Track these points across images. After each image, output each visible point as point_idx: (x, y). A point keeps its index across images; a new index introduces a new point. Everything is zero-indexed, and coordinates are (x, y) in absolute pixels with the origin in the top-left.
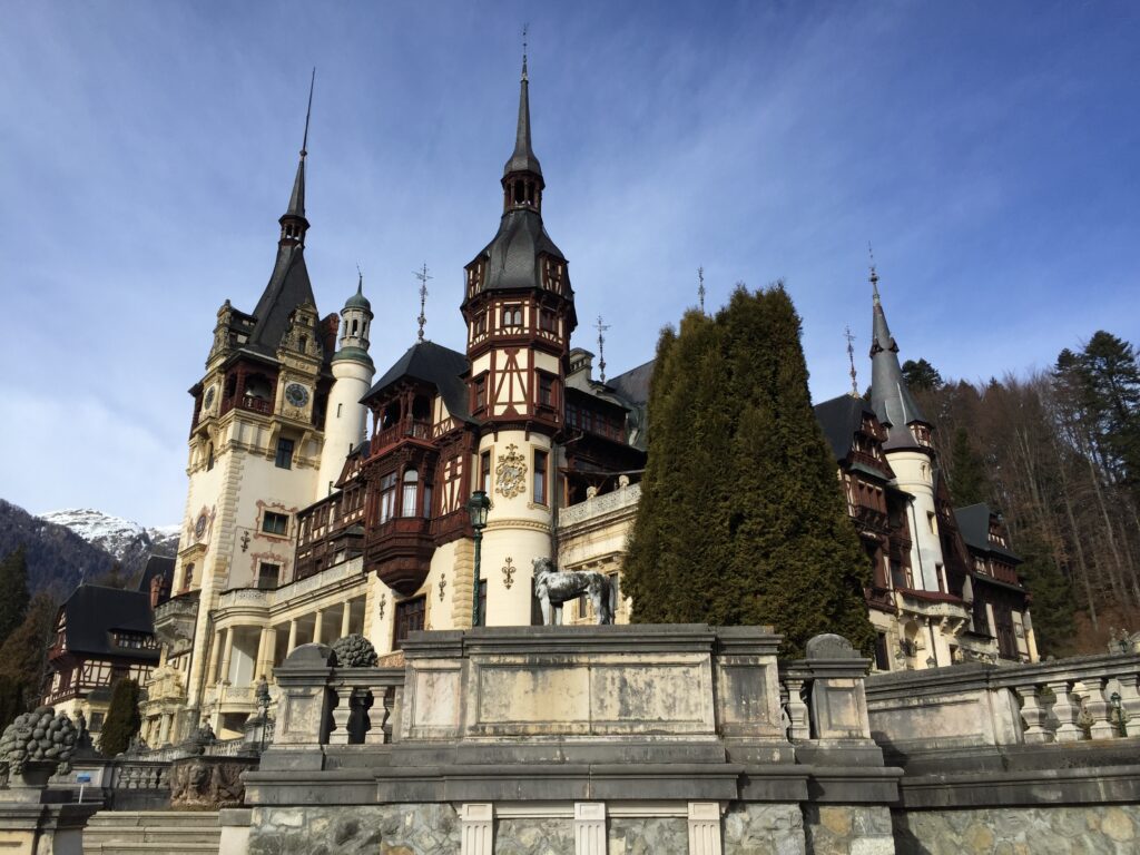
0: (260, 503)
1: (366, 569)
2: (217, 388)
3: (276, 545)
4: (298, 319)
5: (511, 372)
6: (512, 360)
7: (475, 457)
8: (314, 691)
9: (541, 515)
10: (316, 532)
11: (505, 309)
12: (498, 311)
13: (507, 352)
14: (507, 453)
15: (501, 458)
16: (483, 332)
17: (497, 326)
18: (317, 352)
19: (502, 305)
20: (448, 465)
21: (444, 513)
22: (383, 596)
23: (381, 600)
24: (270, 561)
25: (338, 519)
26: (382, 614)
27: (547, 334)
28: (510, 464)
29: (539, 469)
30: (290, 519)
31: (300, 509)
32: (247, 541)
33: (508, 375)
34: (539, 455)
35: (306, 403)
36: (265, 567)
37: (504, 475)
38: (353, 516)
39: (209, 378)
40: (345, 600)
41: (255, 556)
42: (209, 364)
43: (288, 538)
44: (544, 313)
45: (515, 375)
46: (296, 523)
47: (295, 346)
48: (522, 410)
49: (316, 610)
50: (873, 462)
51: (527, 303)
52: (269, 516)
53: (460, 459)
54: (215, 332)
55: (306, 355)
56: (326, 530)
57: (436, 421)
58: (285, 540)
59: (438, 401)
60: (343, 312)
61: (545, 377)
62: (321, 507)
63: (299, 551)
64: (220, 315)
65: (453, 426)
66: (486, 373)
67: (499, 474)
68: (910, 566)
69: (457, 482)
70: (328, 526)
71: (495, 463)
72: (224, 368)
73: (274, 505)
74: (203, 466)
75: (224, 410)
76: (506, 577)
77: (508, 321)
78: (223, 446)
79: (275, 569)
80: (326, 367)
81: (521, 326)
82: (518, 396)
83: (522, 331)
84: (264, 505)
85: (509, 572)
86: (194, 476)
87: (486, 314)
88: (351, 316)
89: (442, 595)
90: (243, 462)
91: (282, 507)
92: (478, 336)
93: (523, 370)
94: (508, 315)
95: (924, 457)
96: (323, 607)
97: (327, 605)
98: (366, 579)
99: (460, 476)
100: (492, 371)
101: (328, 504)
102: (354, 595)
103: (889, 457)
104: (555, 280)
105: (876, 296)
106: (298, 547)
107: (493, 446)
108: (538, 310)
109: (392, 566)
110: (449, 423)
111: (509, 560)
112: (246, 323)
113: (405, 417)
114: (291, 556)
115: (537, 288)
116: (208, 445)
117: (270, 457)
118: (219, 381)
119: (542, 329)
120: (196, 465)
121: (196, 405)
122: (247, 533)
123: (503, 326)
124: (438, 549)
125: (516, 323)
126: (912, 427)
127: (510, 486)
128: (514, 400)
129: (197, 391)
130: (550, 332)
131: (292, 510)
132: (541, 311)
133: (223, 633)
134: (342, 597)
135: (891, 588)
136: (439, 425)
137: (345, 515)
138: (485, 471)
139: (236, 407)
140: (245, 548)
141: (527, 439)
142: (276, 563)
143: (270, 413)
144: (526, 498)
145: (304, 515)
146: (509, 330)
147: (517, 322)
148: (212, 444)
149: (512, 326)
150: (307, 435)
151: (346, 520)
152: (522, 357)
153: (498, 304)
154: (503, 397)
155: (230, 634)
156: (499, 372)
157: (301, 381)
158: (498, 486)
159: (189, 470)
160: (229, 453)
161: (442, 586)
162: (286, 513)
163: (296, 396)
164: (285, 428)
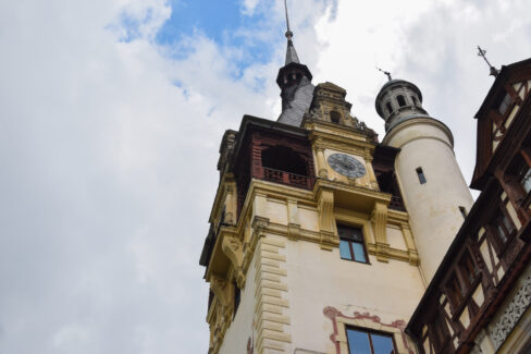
0: (331, 312)
10: (465, 317)
18: (359, 126)
35: (362, 173)
46: (412, 345)
55: (344, 126)
56: (490, 287)
73: (359, 316)
84: (340, 314)
88: (391, 96)
91: (376, 319)
117: (326, 243)
131: (396, 325)
157: (344, 150)
162: (386, 328)
163: (345, 166)
164: (341, 199)
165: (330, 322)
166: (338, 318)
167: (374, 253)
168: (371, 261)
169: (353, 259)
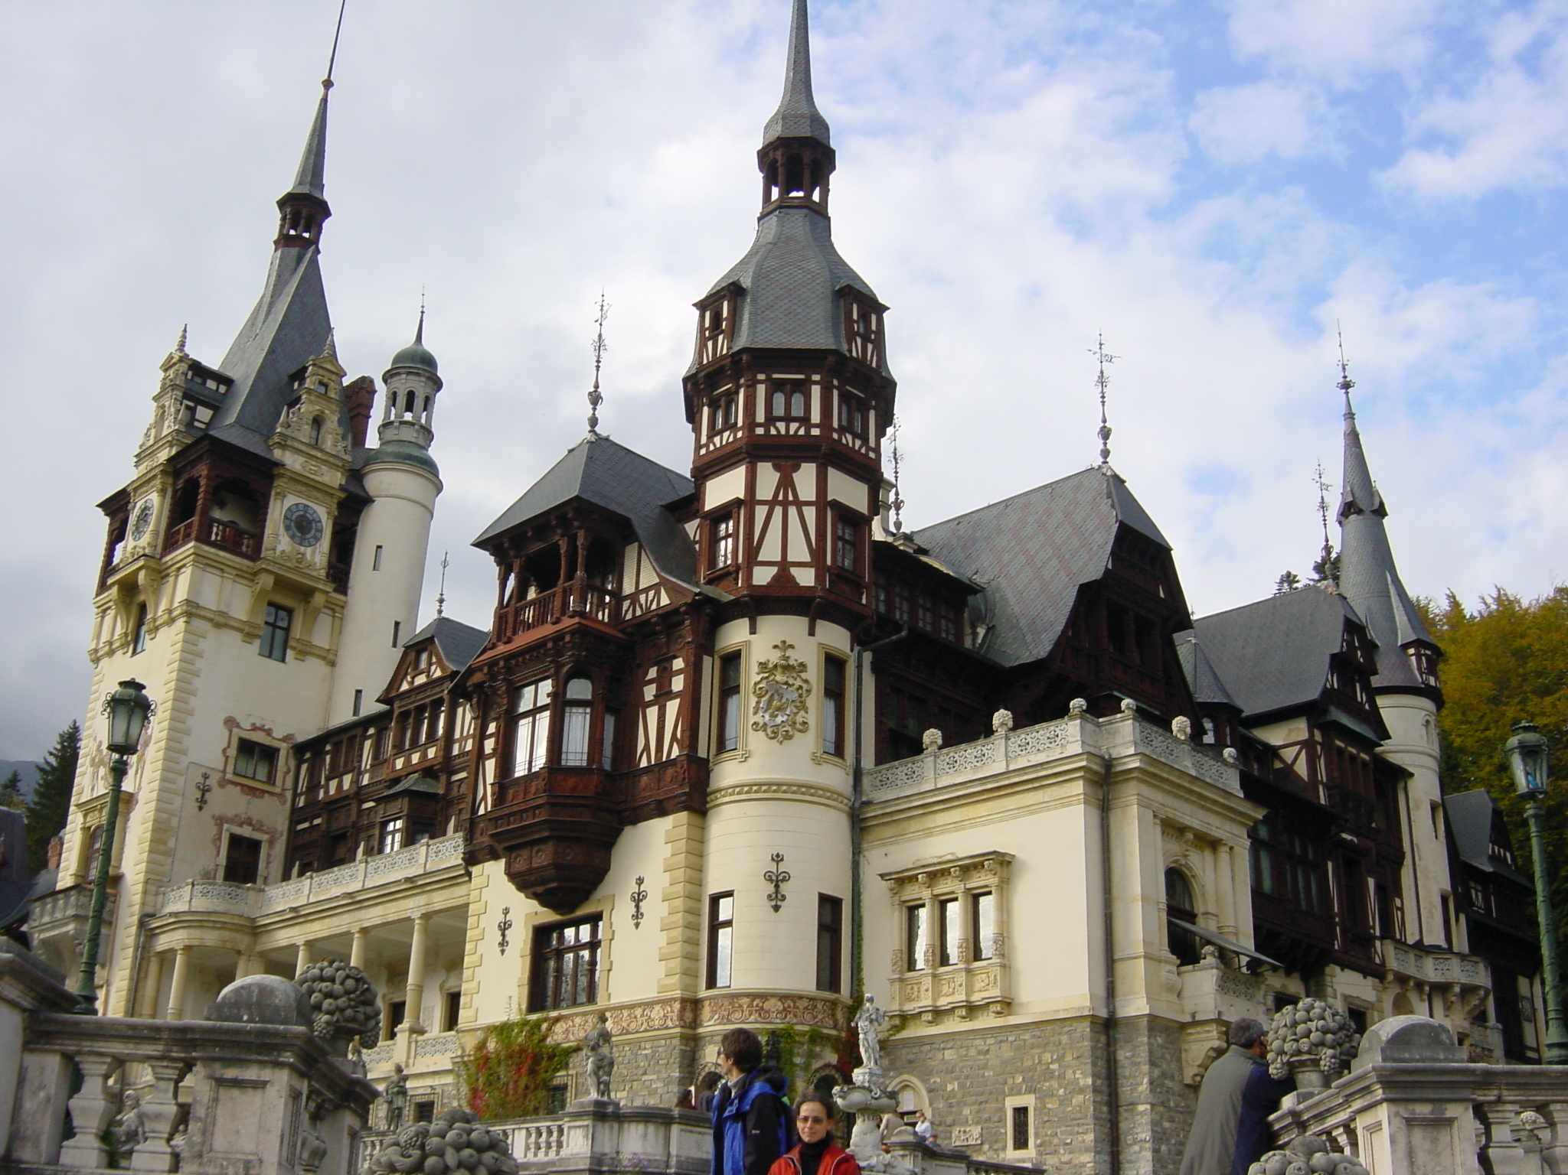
0: (231, 723)
1: (472, 859)
2: (154, 501)
3: (257, 801)
4: (308, 383)
5: (785, 504)
6: (786, 483)
7: (707, 660)
8: (1452, 1111)
9: (836, 777)
10: (333, 784)
11: (775, 387)
12: (761, 389)
13: (777, 468)
14: (774, 657)
15: (763, 666)
16: (733, 427)
17: (760, 417)
18: (340, 446)
19: (769, 380)
20: (653, 673)
21: (644, 764)
22: (506, 911)
23: (501, 918)
24: (246, 831)
25: (378, 760)
26: (503, 944)
27: (849, 437)
28: (779, 677)
29: (834, 691)
30: (282, 754)
31: (301, 738)
32: (205, 791)
33: (778, 511)
34: (834, 664)
35: (317, 539)
36: (236, 841)
37: (772, 696)
38: (415, 758)
39: (142, 484)
40: (416, 915)
41: (220, 821)
42: (140, 458)
43: (278, 790)
44: (845, 397)
45: (792, 511)
46: (292, 763)
47: (305, 433)
48: (806, 578)
49: (355, 929)
50: (1355, 711)
51: (816, 377)
52: (246, 748)
53: (678, 664)
54: (156, 399)
55: (322, 451)
56: (356, 782)
57: (628, 588)
58: (271, 794)
59: (631, 552)
60: (387, 377)
61: (846, 516)
62: (345, 737)
63: (296, 816)
64: (166, 368)
65: (665, 600)
66: (737, 503)
67: (760, 697)
68: (1401, 897)
69: (673, 707)
70: (360, 773)
71: (750, 675)
72: (174, 468)
73: (255, 728)
74: (122, 646)
75: (171, 542)
76: (771, 888)
77: (779, 410)
78: (170, 611)
79: (255, 846)
80: (356, 475)
81: (805, 420)
82: (799, 551)
83: (808, 431)
84: (238, 726)
85: (777, 879)
86: (105, 662)
87: (737, 393)
88: (403, 385)
89: (638, 915)
90: (203, 644)
91: (269, 732)
92: (721, 432)
93: (808, 503)
94: (779, 399)
95: (1428, 704)
96: (366, 924)
97: (377, 921)
98: (469, 874)
99: (678, 695)
100: (748, 502)
101: (359, 731)
102: (437, 907)
103: (1381, 701)
104: (866, 340)
105: (1350, 416)
106: (294, 810)
107: (748, 643)
108: (835, 393)
109: (542, 857)
110: (658, 594)
111: (778, 859)
112: (211, 384)
113: (570, 576)
114: (282, 824)
115: (836, 353)
116: (135, 610)
117: (249, 636)
118: (163, 492)
119: (842, 430)
120: (111, 643)
121: (111, 533)
122: (206, 777)
123: (771, 420)
124: (628, 830)
125: (794, 413)
126: (1412, 651)
127: (779, 720)
128: (790, 559)
129: (117, 506)
130: (855, 436)
131: (285, 739)
132: (839, 396)
133: (166, 958)
134: (412, 907)
135: (1378, 933)
136: (634, 598)
137: (397, 755)
138: (729, 688)
139: (197, 540)
140: (202, 802)
141: (812, 633)
142: (257, 836)
143: (255, 555)
144: (806, 744)
145: (309, 750)
146: (781, 426)
147: (797, 411)
148: (143, 608)
149: (788, 419)
150: (319, 599)
151: (399, 763)
152: (805, 479)
153: (761, 377)
154: (770, 550)
155: (179, 959)
156: (763, 503)
157: (308, 497)
158: (758, 718)
159: (96, 651)
160: (180, 623)
161: (638, 899)
162: (275, 744)
163: (302, 526)
164: (281, 583)
165: (227, 733)
166: (235, 730)
167: (294, 648)
168: (287, 659)
169: (270, 656)
